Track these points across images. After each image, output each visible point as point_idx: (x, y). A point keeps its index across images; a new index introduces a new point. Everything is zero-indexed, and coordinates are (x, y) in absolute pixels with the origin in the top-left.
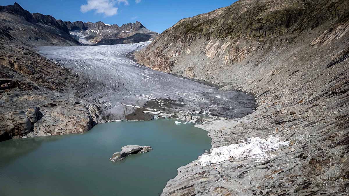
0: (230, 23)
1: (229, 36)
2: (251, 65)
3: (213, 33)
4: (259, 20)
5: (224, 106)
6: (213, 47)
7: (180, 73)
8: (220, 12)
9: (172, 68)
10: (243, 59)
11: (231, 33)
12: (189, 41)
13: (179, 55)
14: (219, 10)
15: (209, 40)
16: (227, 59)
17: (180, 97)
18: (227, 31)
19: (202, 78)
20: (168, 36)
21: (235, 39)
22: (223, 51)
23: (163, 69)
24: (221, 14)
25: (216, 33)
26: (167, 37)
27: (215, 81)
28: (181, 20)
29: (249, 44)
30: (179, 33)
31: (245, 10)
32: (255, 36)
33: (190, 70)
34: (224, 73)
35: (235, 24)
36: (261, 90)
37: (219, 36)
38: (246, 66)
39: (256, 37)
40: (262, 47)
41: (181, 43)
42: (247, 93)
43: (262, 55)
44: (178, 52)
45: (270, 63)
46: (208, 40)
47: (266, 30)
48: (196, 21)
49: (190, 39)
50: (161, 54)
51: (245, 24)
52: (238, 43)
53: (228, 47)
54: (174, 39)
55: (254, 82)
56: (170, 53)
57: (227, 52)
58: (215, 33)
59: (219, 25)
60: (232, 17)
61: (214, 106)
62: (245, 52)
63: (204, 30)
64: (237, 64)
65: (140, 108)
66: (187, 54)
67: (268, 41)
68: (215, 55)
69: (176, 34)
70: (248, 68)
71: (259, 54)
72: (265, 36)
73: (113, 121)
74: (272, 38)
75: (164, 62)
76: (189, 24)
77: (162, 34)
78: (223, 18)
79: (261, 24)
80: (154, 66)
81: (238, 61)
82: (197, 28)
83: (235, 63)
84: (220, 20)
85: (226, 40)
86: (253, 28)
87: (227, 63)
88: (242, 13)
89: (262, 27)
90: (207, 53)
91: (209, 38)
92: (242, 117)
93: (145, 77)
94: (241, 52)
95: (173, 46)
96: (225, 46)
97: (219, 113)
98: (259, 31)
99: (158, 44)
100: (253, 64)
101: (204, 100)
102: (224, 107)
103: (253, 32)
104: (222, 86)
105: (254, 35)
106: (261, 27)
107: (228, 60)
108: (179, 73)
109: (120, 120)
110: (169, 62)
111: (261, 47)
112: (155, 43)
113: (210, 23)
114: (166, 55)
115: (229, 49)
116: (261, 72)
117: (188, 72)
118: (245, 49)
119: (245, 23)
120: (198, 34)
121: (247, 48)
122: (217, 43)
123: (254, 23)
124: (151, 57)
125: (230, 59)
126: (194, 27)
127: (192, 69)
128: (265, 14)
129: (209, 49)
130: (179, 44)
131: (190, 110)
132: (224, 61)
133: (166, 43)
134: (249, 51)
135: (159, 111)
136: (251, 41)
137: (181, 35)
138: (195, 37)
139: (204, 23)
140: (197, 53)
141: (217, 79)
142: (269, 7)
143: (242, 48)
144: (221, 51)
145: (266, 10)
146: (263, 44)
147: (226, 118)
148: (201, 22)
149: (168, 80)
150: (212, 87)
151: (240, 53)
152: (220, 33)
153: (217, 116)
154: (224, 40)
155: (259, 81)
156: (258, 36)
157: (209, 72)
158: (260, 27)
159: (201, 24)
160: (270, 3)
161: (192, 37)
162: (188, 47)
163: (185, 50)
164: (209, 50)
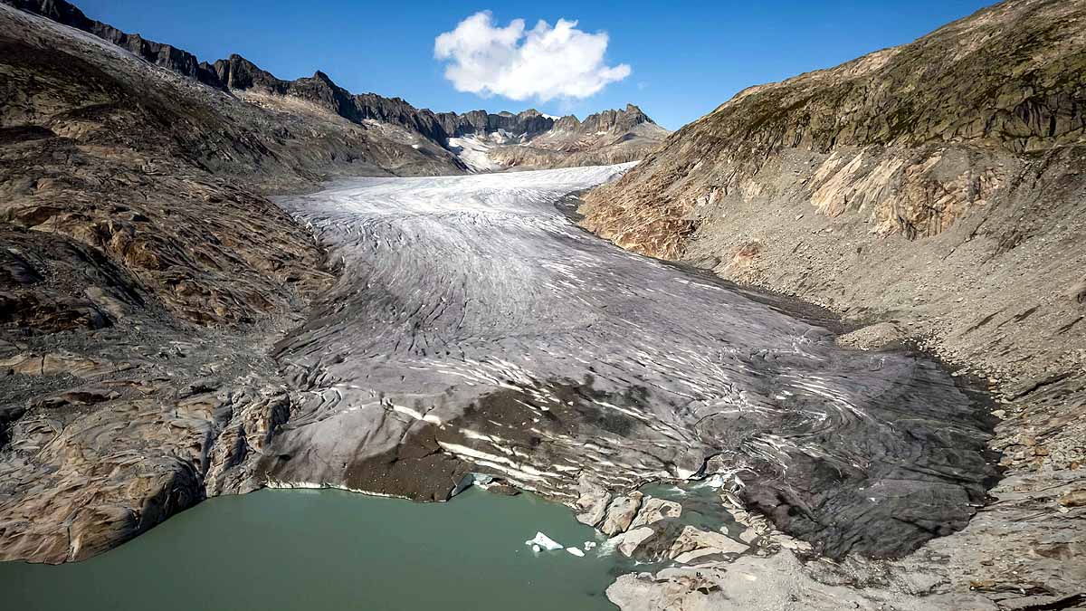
0: (910, 93)
1: (903, 139)
2: (983, 244)
3: (844, 126)
4: (1028, 79)
5: (825, 451)
6: (839, 176)
7: (708, 264)
8: (877, 62)
9: (688, 242)
10: (953, 221)
11: (910, 125)
12: (757, 153)
13: (717, 201)
14: (876, 55)
15: (828, 150)
16: (887, 217)
17: (639, 377)
18: (895, 121)
19: (786, 286)
20: (694, 140)
21: (924, 146)
22: (876, 192)
23: (654, 248)
24: (879, 67)
25: (857, 128)
26: (688, 144)
27: (831, 301)
28: (742, 92)
29: (980, 164)
30: (729, 130)
31: (973, 47)
32: (1007, 134)
33: (744, 254)
34: (873, 272)
35: (928, 96)
36: (1026, 365)
37: (864, 139)
38: (963, 247)
39: (1013, 137)
40: (1038, 177)
41: (729, 161)
42: (954, 374)
43: (1038, 207)
44: (715, 192)
45: (1070, 241)
46: (825, 150)
47: (1055, 112)
48: (789, 92)
49: (761, 148)
50: (661, 196)
51: (965, 94)
52: (933, 161)
53: (893, 176)
54: (709, 150)
55: (995, 321)
56: (689, 193)
57: (889, 194)
58: (853, 128)
59: (869, 103)
60: (920, 73)
61: (777, 446)
62: (960, 196)
63: (814, 120)
64: (926, 239)
65: (439, 423)
66: (747, 198)
67: (1066, 155)
68: (846, 202)
69: (717, 132)
70: (970, 258)
71: (1022, 200)
72: (1051, 135)
73: (288, 486)
74: (1081, 140)
75: (661, 223)
76: (765, 102)
77: (675, 134)
78: (885, 78)
79: (1035, 92)
80: (628, 237)
81: (933, 227)
82: (789, 112)
83: (921, 235)
84: (873, 86)
85: (888, 151)
86: (1000, 106)
87: (887, 234)
88: (958, 58)
89: (1037, 102)
90: (816, 194)
91: (829, 143)
92: (897, 554)
93: (559, 278)
94: (947, 192)
95: (702, 171)
96: (884, 173)
97: (782, 499)
98: (1026, 115)
99: (658, 166)
100: (995, 243)
101: (743, 403)
102: (822, 460)
103: (1000, 120)
104: (858, 325)
105: (1004, 134)
106: (1032, 101)
107: (894, 222)
108: (706, 262)
109: (318, 486)
110: (680, 222)
111: (1033, 174)
112: (650, 161)
113: (836, 96)
114: (676, 200)
115: (898, 182)
116: (1030, 277)
117: (736, 259)
118: (963, 183)
119: (969, 89)
120: (790, 132)
121: (969, 178)
122: (855, 160)
123: (1005, 88)
124: (624, 207)
125: (902, 220)
126: (779, 110)
127: (753, 250)
128: (1055, 54)
129: (826, 180)
130: (725, 165)
131: (649, 459)
132: (877, 227)
133: (682, 162)
134: (977, 192)
135: (509, 452)
136: (991, 156)
137: (732, 136)
138: (780, 142)
139: (815, 97)
140: (780, 194)
141: (843, 293)
142: (1072, 30)
143: (948, 180)
144: (869, 191)
145: (1056, 43)
146: (1042, 162)
147: (804, 547)
148: (807, 95)
149: (640, 291)
150: (813, 328)
151: (941, 198)
152: (869, 127)
153: (769, 515)
154: (884, 150)
155: (1020, 317)
156: (1019, 136)
157: (816, 265)
158: (1030, 104)
159: (807, 99)
160: (1077, 17)
161: (770, 141)
162: (754, 174)
163: (742, 185)
164: (827, 184)
